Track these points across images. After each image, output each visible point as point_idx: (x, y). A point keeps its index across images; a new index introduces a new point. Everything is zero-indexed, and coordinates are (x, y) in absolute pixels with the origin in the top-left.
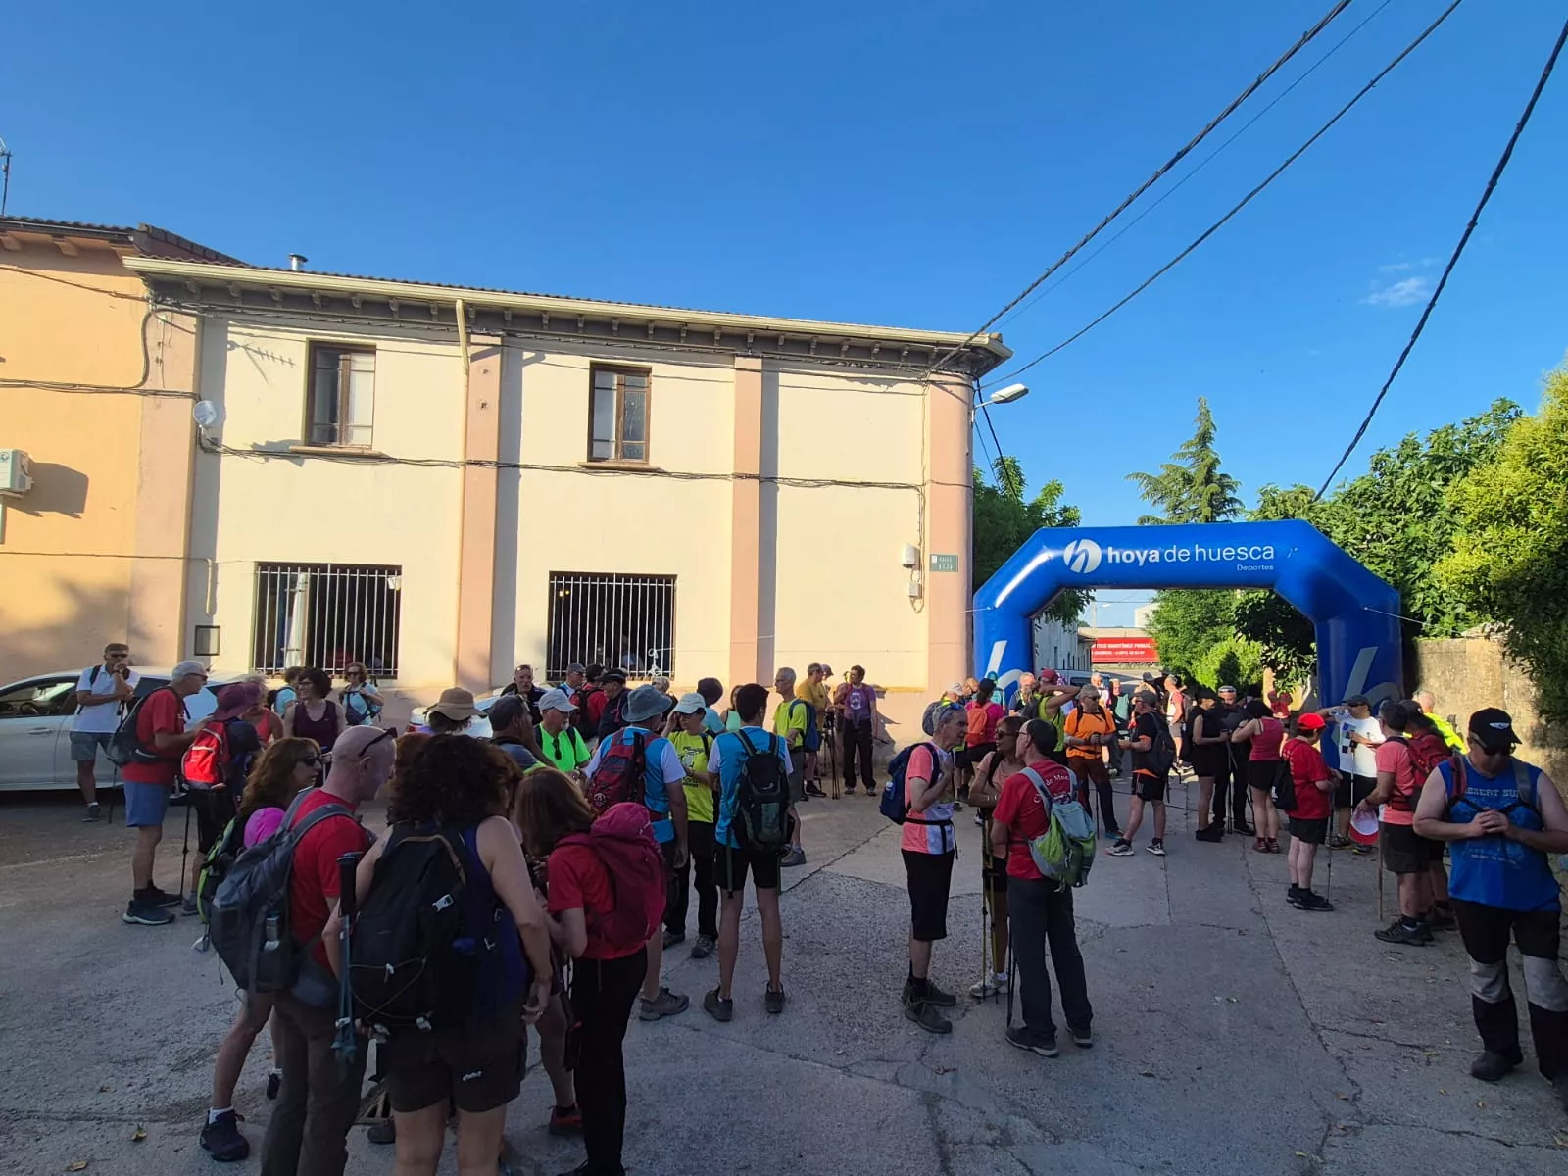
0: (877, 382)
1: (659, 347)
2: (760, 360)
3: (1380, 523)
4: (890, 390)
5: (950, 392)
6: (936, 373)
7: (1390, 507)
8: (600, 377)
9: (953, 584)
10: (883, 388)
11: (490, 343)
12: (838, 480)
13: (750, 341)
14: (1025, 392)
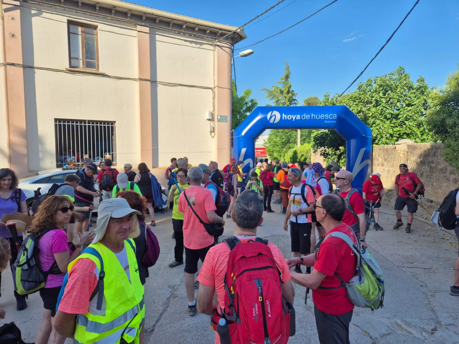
0: (196, 43)
1: (102, 16)
2: (148, 28)
3: (362, 108)
4: (201, 47)
5: (224, 50)
6: (219, 42)
7: (364, 102)
8: (73, 28)
9: (226, 126)
10: (198, 46)
11: (13, 4)
12: (182, 84)
13: (144, 18)
14: (252, 53)
